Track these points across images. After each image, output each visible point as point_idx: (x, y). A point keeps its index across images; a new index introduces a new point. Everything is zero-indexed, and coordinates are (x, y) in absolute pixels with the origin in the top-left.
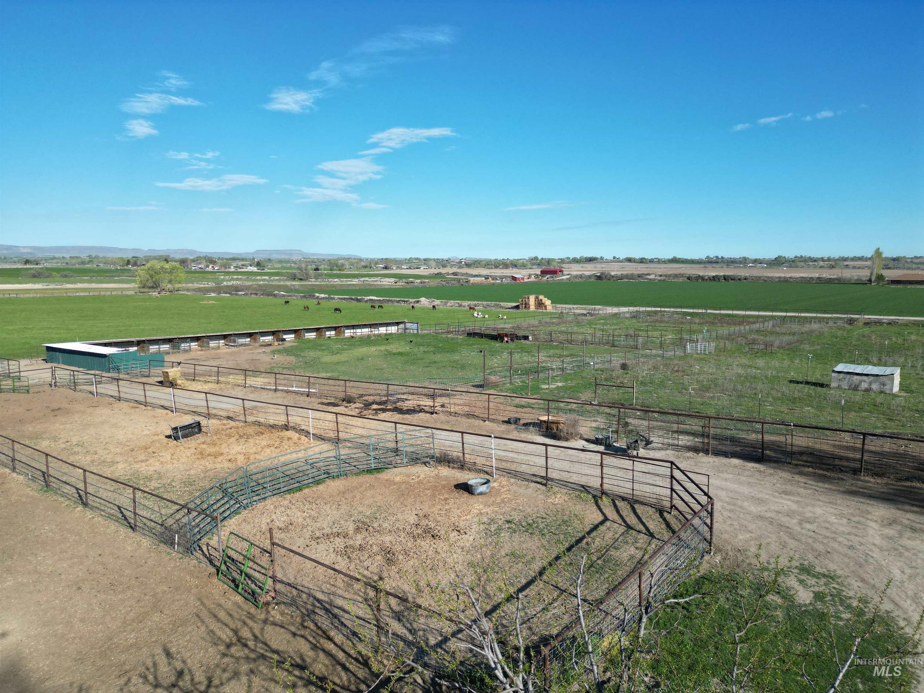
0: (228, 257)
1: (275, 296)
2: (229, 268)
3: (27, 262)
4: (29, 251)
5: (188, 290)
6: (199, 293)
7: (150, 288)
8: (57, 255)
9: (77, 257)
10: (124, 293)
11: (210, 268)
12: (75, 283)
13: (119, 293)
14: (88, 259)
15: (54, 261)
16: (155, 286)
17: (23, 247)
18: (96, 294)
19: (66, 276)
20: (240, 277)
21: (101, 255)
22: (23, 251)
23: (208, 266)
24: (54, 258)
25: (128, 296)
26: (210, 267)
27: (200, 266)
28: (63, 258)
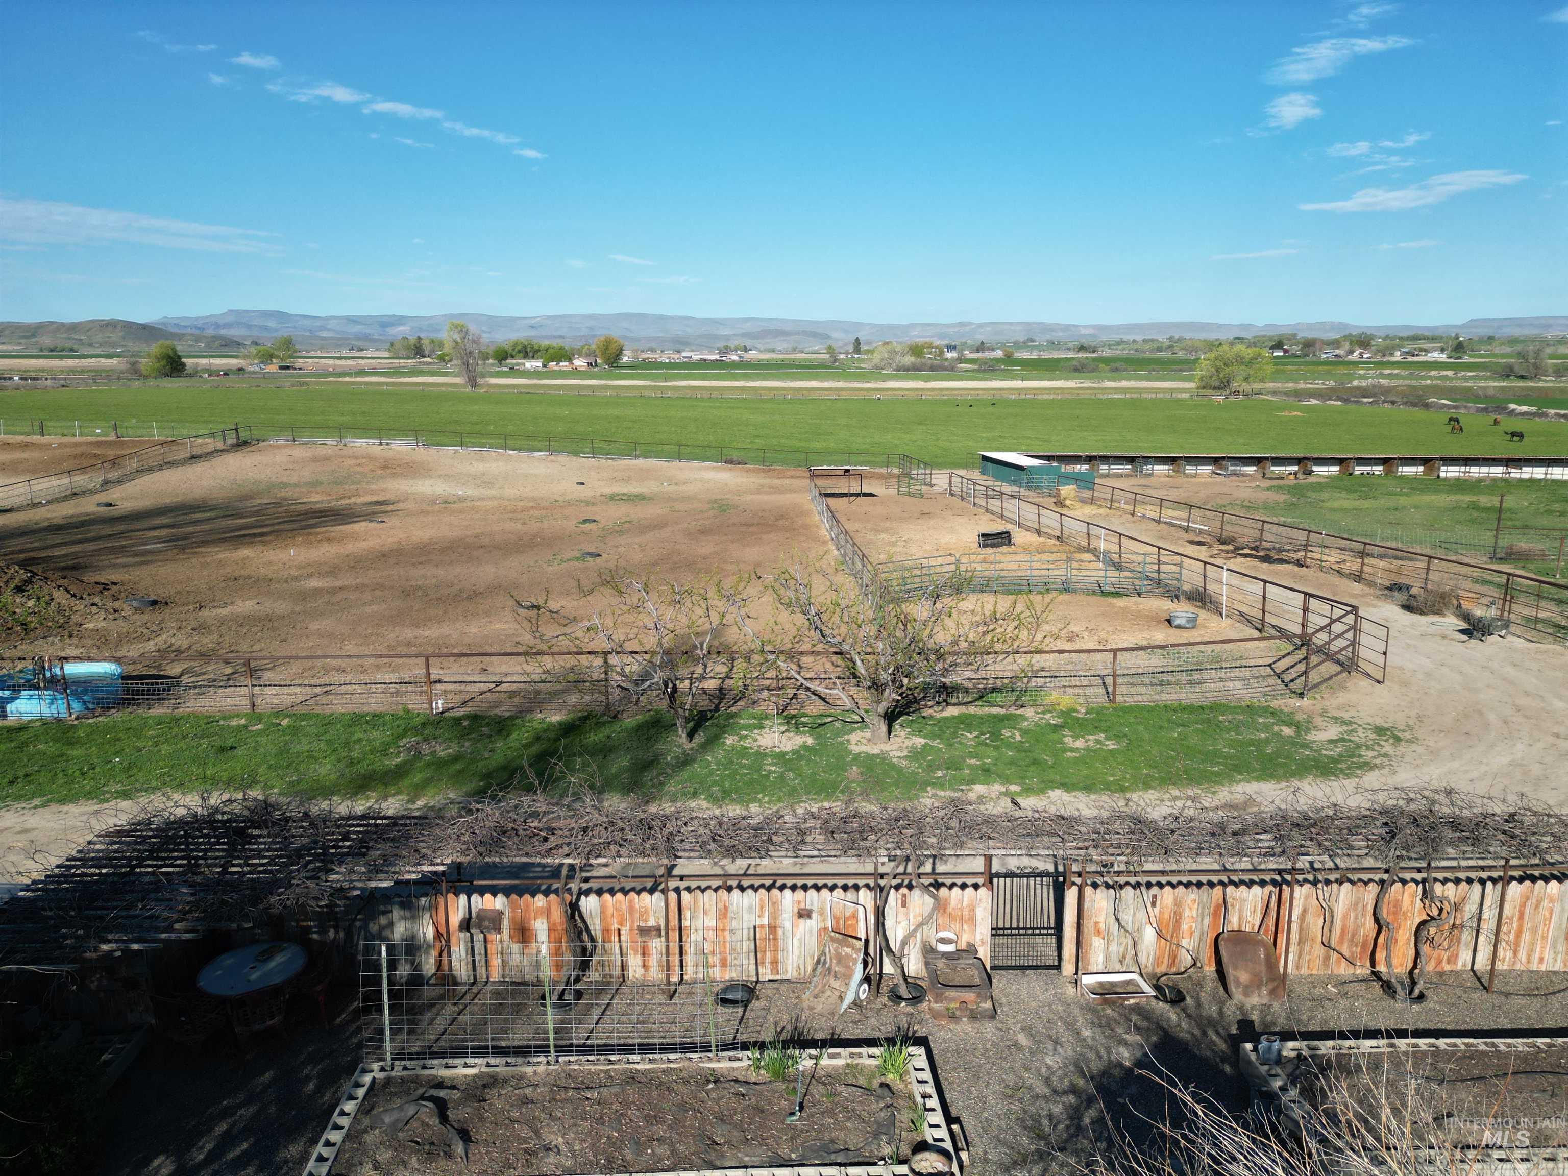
0: (1405, 334)
1: (1427, 406)
2: (1392, 355)
3: (1082, 348)
4: (1092, 331)
5: (1274, 393)
6: (1292, 399)
7: (1214, 388)
8: (1126, 338)
9: (1152, 341)
10: (1174, 396)
11: (1355, 356)
12: (1120, 380)
13: (1168, 396)
14: (1167, 343)
15: (1120, 347)
16: (1223, 385)
17: (1085, 327)
18: (1135, 396)
19: (1116, 370)
20: (1396, 371)
21: (1187, 336)
22: (1083, 332)
23: (1351, 352)
24: (1122, 342)
25: (1177, 401)
26: (1356, 353)
27: (1337, 352)
28: (1134, 341)
